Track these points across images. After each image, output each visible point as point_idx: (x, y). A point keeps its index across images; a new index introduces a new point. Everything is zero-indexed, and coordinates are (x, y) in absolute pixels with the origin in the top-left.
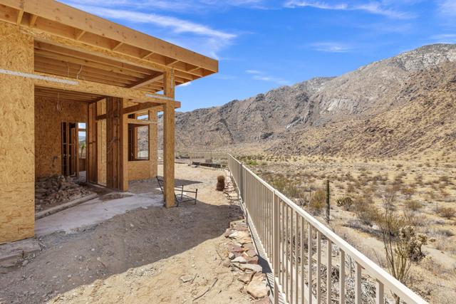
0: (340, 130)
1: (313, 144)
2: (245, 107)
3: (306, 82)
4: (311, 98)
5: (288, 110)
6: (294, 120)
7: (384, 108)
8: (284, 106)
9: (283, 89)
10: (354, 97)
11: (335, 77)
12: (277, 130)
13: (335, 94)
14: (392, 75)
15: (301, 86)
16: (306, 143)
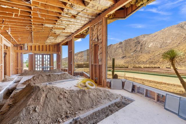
0: (156, 54)
1: (145, 60)
2: (115, 47)
3: (139, 37)
4: (141, 43)
5: (132, 48)
6: (134, 51)
7: (175, 45)
8: (130, 46)
9: (130, 40)
10: (160, 41)
11: (151, 34)
12: (128, 55)
13: (151, 41)
14: (178, 32)
15: (137, 38)
16: (141, 60)
